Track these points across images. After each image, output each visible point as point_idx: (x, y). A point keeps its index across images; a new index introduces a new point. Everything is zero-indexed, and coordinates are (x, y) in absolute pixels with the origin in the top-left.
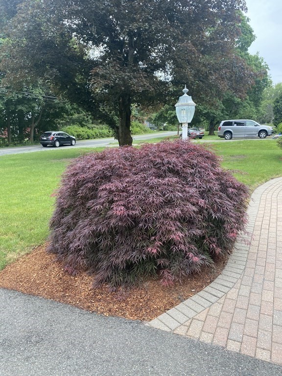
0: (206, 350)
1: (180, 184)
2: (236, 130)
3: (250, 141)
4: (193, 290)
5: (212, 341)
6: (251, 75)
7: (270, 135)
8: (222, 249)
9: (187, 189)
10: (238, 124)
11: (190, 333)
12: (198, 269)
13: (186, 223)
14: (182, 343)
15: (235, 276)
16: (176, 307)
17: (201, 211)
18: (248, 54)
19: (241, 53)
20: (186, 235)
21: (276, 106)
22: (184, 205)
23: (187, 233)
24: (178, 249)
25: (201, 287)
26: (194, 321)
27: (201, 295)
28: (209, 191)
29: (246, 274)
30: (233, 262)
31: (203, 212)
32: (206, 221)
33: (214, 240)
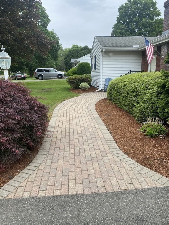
0: (26, 202)
1: (3, 108)
2: (45, 74)
3: (54, 80)
4: (18, 171)
5: (30, 195)
6: (48, 42)
7: (63, 77)
8: (34, 143)
9: (8, 111)
10: (46, 71)
11: (17, 195)
12: (20, 157)
13: (10, 131)
14: (11, 203)
15: (43, 156)
16: (7, 183)
17: (18, 123)
18: (47, 30)
19: (43, 29)
20: (9, 139)
21: (66, 61)
22: (7, 121)
23: (10, 137)
24: (5, 147)
25: (24, 168)
26: (19, 187)
27: (24, 172)
28: (23, 110)
29: (49, 154)
30: (43, 149)
31: (20, 123)
32: (22, 128)
33: (29, 138)
